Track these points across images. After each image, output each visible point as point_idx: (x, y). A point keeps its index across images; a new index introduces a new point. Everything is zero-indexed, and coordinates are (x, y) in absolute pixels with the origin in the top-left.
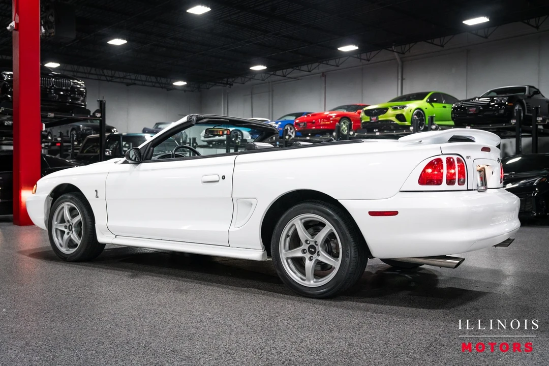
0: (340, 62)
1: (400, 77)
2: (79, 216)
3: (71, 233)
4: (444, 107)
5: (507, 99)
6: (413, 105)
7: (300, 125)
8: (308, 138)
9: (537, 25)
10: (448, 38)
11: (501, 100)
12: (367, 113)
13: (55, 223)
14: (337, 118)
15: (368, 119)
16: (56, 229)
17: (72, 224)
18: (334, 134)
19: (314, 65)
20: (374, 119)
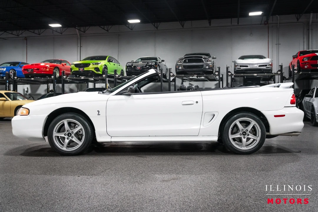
0: (41, 32)
1: (79, 45)
2: (80, 127)
3: (70, 138)
4: (114, 65)
5: (154, 63)
6: (103, 63)
7: (28, 71)
8: (33, 79)
9: (157, 27)
10: (110, 26)
11: (152, 64)
12: (76, 65)
13: (55, 133)
14: (51, 68)
15: (77, 69)
16: (55, 136)
17: (72, 132)
18: (53, 77)
19: (21, 32)
20: (81, 69)
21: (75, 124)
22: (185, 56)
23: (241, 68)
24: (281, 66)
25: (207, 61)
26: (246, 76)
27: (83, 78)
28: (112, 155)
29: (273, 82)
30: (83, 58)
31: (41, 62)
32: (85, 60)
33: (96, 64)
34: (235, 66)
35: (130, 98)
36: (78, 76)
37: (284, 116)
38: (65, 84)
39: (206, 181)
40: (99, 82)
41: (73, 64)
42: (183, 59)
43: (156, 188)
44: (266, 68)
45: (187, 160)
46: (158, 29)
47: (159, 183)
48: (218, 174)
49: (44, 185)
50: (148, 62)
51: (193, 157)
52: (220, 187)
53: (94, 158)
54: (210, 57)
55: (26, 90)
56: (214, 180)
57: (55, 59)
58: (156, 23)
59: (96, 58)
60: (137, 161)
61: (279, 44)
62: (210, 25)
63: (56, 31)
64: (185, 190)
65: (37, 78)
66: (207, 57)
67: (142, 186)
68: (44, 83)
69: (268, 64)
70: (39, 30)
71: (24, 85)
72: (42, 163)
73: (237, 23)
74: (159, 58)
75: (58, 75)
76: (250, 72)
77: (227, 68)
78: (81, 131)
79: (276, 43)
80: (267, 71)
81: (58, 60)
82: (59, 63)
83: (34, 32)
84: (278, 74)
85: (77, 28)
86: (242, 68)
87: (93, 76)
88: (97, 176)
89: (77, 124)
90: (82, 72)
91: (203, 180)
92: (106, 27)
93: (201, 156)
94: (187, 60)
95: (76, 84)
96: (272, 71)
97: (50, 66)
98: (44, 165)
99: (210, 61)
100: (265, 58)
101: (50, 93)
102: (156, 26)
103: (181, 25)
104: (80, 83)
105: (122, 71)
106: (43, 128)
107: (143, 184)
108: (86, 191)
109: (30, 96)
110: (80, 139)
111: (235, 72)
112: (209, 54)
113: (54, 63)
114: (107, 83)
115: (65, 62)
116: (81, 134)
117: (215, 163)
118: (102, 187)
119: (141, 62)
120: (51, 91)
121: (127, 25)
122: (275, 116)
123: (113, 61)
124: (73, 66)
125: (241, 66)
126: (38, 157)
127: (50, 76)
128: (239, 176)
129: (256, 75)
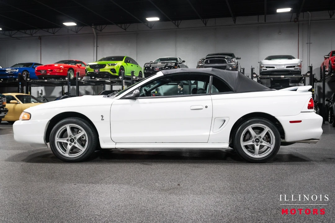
0: (56, 31)
1: (96, 45)
2: (83, 133)
3: (73, 144)
4: (132, 66)
5: (174, 64)
6: (119, 64)
7: (41, 72)
8: (46, 81)
9: (178, 25)
10: (128, 25)
11: (171, 65)
12: (92, 67)
13: (57, 138)
14: (66, 69)
15: (92, 70)
16: (57, 142)
17: (75, 138)
18: (67, 79)
19: (34, 31)
20: (97, 70)
21: (78, 129)
22: (207, 56)
23: (266, 70)
24: (311, 67)
25: (230, 62)
26: (273, 78)
27: (98, 80)
28: (116, 162)
29: (303, 84)
30: (99, 58)
31: (55, 62)
32: (101, 60)
33: (112, 65)
34: (261, 67)
35: (135, 103)
36: (93, 77)
37: (300, 121)
38: (80, 86)
39: (208, 191)
40: (116, 84)
41: (88, 65)
42: (205, 60)
43: (152, 197)
44: (294, 69)
45: (194, 168)
46: (179, 28)
47: (157, 193)
48: (223, 183)
49: (37, 193)
50: (167, 63)
51: (202, 165)
52: (221, 197)
53: (97, 165)
54: (234, 57)
55: (40, 92)
56: (216, 190)
57: (70, 59)
58: (176, 21)
59: (113, 59)
60: (141, 168)
61: (310, 44)
62: (235, 23)
63: (71, 30)
64: (182, 201)
65: (51, 80)
66: (230, 57)
67: (137, 196)
68: (58, 85)
69: (297, 65)
70: (54, 29)
71: (38, 87)
72: (41, 169)
73: (264, 21)
74: (180, 58)
75: (72, 76)
76: (277, 73)
77: (252, 69)
78: (84, 137)
79: (307, 42)
80: (295, 73)
81: (73, 61)
82: (74, 64)
83: (48, 32)
84: (307, 75)
85: (93, 26)
86: (268, 69)
87: (109, 78)
88: (94, 185)
89: (80, 129)
90: (97, 73)
91: (205, 190)
92: (123, 25)
93: (210, 164)
94: (209, 61)
95: (92, 86)
96: (301, 72)
97: (65, 67)
98: (43, 172)
99: (234, 62)
100: (294, 58)
101: (65, 95)
102: (176, 24)
103: (204, 22)
104: (96, 85)
105: (141, 72)
106: (45, 133)
107: (140, 193)
108: (78, 199)
109: (44, 99)
110: (83, 145)
111: (260, 74)
112: (233, 54)
113: (69, 64)
114: (124, 85)
115: (81, 63)
116: (85, 140)
117: (222, 172)
118: (95, 196)
119: (159, 63)
120: (66, 93)
121: (146, 24)
122: (291, 122)
123: (131, 62)
124: (88, 67)
125: (267, 67)
126: (39, 164)
127: (64, 78)
128: (244, 186)
129: (283, 76)
